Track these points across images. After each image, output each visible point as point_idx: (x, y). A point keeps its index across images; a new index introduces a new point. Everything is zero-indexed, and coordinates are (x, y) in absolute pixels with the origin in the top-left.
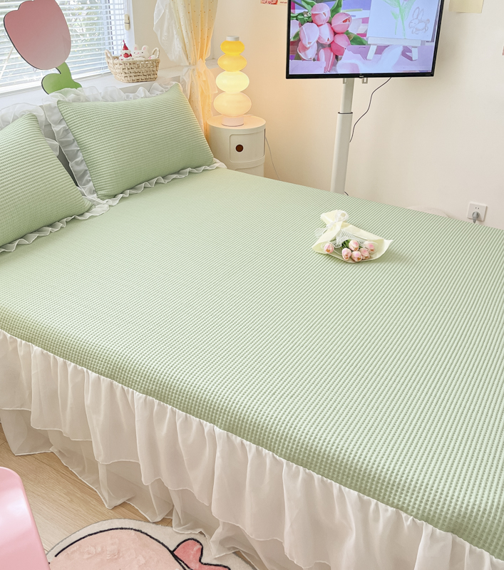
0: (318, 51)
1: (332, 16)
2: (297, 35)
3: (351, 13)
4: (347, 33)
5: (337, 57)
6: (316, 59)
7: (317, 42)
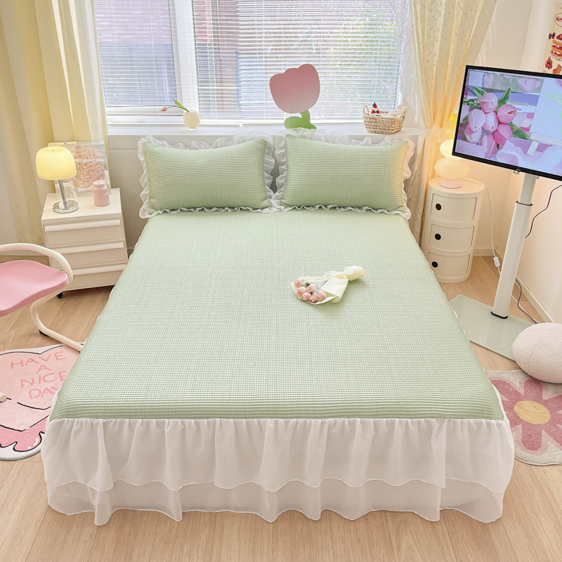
0: (482, 136)
1: (499, 106)
2: (466, 118)
3: (516, 106)
4: (511, 125)
5: (498, 146)
6: (479, 143)
7: (482, 128)
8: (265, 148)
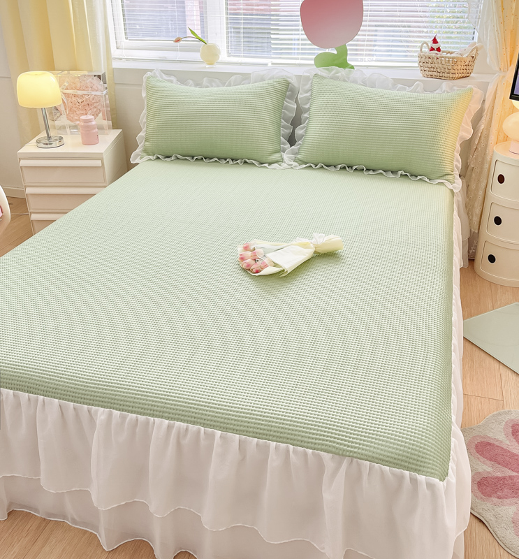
8: (287, 90)
